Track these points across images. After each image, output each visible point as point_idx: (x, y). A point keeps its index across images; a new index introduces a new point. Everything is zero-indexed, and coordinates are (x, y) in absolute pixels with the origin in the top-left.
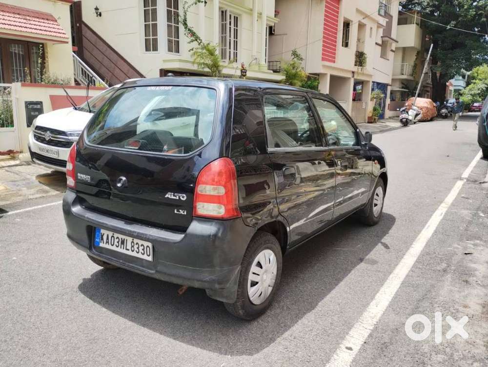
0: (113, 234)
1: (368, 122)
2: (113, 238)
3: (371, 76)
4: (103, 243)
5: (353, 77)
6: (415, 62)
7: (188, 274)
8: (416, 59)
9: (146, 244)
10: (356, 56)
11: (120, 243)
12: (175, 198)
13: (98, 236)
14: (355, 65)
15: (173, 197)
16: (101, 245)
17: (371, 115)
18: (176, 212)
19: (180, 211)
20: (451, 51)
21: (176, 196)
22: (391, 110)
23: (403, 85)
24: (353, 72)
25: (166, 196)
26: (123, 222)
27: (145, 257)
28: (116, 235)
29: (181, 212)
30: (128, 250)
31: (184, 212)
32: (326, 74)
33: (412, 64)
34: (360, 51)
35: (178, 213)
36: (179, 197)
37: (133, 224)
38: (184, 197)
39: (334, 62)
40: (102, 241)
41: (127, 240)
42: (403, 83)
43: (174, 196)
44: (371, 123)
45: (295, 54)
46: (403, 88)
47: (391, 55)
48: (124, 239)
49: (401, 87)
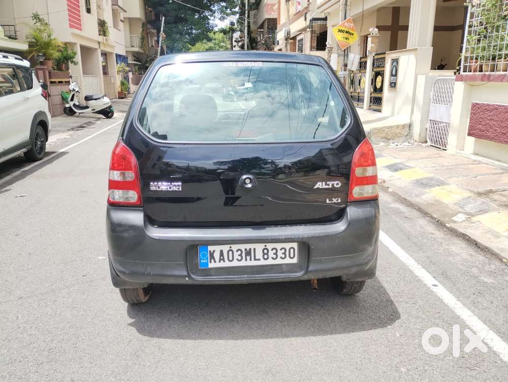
0: (231, 247)
1: (119, 98)
2: (230, 253)
3: (113, 47)
4: (215, 262)
5: (100, 48)
6: (141, 34)
7: (347, 263)
8: (143, 30)
9: (287, 246)
10: (99, 24)
11: (244, 255)
12: (327, 187)
13: (205, 255)
14: (99, 35)
15: (325, 187)
16: (212, 265)
17: (120, 90)
18: (328, 201)
19: (333, 199)
20: (174, 25)
21: (329, 185)
22: (134, 84)
23: (134, 58)
24: (99, 43)
25: (316, 187)
26: (250, 229)
27: (288, 261)
28: (235, 247)
29: (335, 200)
30: (259, 260)
31: (338, 200)
32: (76, 43)
33: (140, 36)
34: (102, 20)
35: (330, 202)
36: (333, 185)
37: (265, 228)
38: (337, 184)
39: (81, 30)
40: (212, 260)
41: (254, 249)
42: (134, 56)
43: (326, 184)
44: (123, 98)
45: (36, 17)
46: (135, 61)
47: (121, 25)
48: (250, 249)
49: (133, 60)
